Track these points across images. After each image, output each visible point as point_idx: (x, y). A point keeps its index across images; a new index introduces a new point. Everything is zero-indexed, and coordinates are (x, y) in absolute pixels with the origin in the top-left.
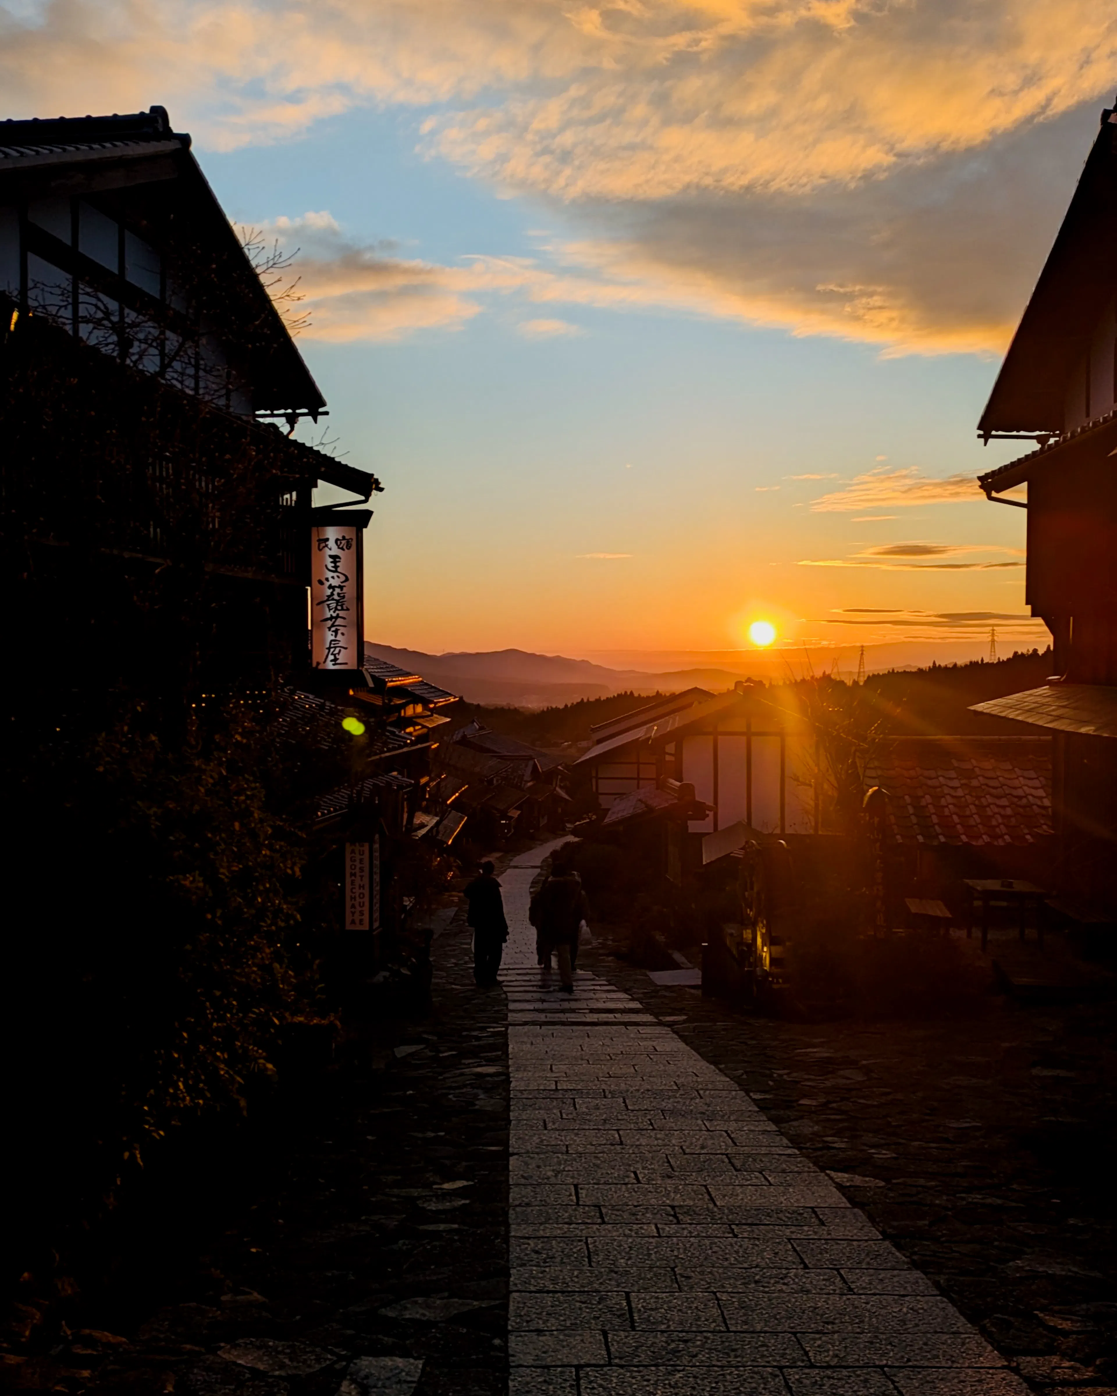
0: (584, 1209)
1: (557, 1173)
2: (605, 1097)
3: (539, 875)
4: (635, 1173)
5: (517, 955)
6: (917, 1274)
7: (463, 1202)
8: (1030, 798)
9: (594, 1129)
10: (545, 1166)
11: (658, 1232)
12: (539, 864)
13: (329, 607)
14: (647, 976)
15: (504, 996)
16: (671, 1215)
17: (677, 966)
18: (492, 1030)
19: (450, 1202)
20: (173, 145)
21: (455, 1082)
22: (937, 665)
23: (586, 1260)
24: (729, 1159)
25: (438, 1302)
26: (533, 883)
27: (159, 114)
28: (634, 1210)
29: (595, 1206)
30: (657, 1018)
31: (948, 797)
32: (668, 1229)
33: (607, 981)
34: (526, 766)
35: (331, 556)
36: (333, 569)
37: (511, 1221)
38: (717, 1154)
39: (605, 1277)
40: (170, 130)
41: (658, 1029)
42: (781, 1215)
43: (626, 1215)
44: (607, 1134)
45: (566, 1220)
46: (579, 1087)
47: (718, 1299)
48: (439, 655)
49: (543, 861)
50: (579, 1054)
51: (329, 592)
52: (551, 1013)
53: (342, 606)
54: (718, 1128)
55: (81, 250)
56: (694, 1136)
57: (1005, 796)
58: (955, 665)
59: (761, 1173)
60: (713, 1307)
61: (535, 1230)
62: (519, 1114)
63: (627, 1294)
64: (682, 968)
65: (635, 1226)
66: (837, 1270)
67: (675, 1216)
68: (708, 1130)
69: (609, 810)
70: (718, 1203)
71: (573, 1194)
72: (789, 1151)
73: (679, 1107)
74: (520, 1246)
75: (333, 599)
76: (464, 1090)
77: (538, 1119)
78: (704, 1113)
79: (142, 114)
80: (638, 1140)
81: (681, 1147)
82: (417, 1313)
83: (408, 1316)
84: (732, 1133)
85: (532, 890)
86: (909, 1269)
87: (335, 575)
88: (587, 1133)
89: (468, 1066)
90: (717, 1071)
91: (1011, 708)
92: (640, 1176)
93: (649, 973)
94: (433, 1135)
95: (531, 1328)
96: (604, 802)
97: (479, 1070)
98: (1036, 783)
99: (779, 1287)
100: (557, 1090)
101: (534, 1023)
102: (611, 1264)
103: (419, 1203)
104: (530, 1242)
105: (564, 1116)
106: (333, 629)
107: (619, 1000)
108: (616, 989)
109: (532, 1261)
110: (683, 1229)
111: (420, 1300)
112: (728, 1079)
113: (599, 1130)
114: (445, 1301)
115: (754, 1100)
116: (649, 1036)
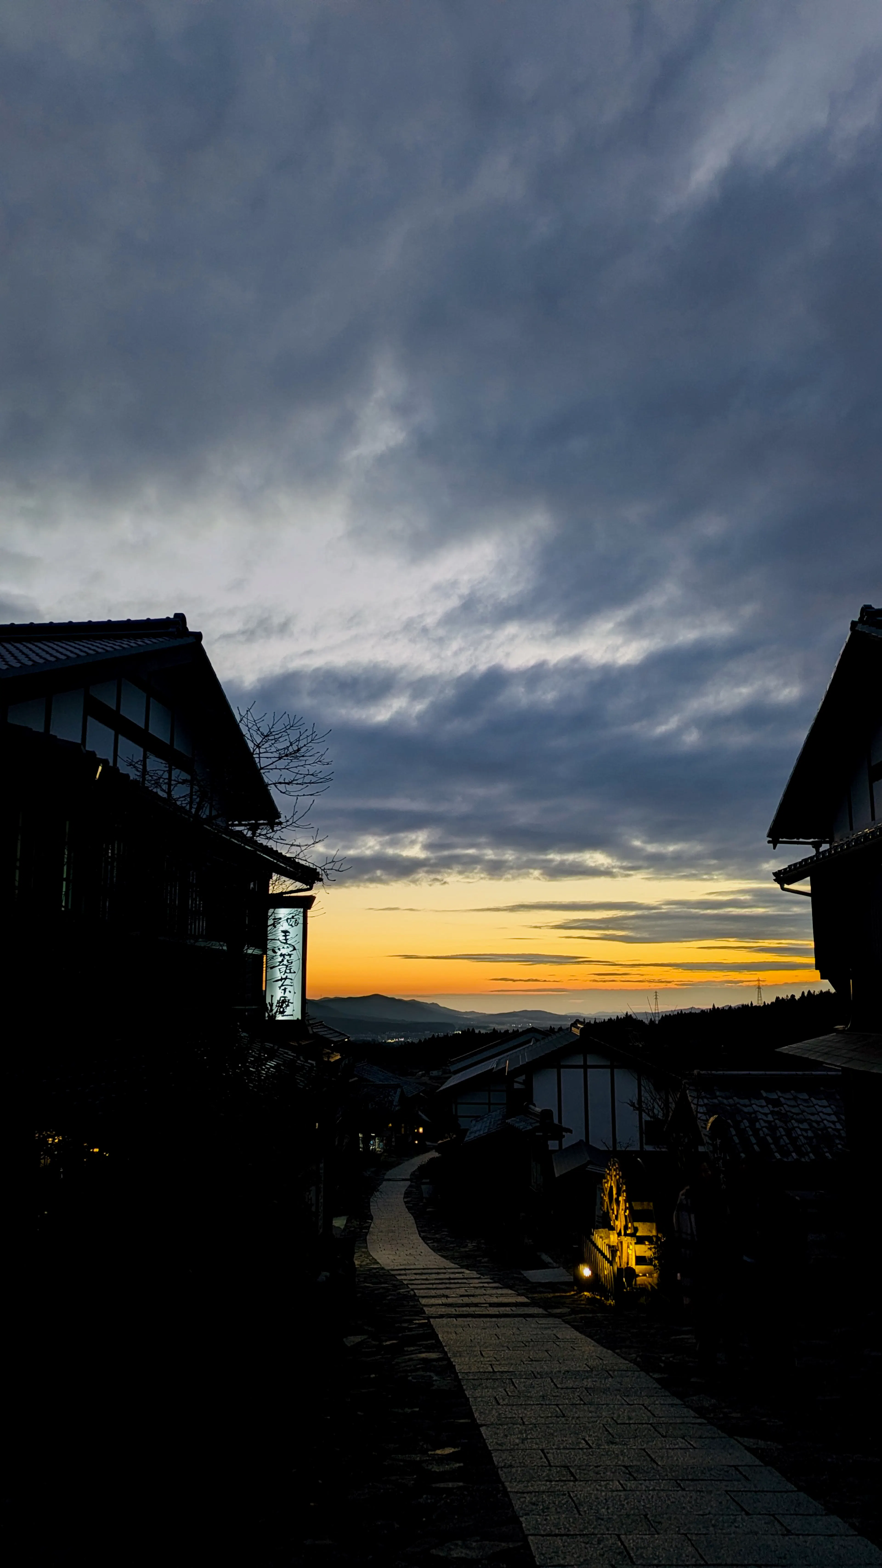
0: (557, 1469)
1: (523, 1441)
2: (536, 1378)
3: (410, 1186)
4: (584, 1439)
5: (407, 1257)
6: (835, 1519)
7: (458, 1465)
8: (825, 1122)
9: (537, 1404)
10: (511, 1435)
11: (623, 1487)
12: (409, 1177)
13: (280, 971)
14: (522, 1274)
15: (412, 1293)
16: (627, 1474)
17: (545, 1266)
18: (417, 1322)
19: (448, 1465)
20: (191, 640)
21: (407, 1366)
22: (716, 1007)
23: (575, 1510)
24: (654, 1427)
25: (474, 1544)
26: (405, 1193)
27: (180, 618)
28: (597, 1470)
29: (564, 1467)
30: (546, 1311)
31: (761, 1121)
32: (629, 1484)
33: (491, 1279)
34: (395, 1093)
35: (283, 932)
36: (285, 941)
37: (503, 1480)
38: (643, 1424)
39: (595, 1523)
40: (187, 629)
41: (551, 1320)
42: (712, 1472)
43: (592, 1474)
44: (549, 1408)
45: (546, 1478)
46: (511, 1370)
47: (689, 1539)
48: (316, 999)
49: (412, 1175)
50: (498, 1341)
51: (280, 959)
52: (459, 1307)
53: (290, 969)
54: (635, 1402)
55: (121, 713)
56: (619, 1409)
57: (805, 1120)
58: (730, 1007)
59: (683, 1438)
60: (688, 1546)
61: (525, 1486)
62: (473, 1392)
63: (618, 1536)
64: (548, 1267)
65: (602, 1482)
66: (773, 1515)
67: (630, 1474)
68: (628, 1404)
69: (467, 1130)
70: (659, 1463)
71: (543, 1456)
72: (699, 1421)
73: (598, 1385)
74: (519, 1499)
75: (283, 965)
76: (418, 1373)
77: (489, 1397)
78: (619, 1390)
79: (168, 618)
80: (576, 1413)
81: (612, 1418)
82: (462, 1553)
83: (455, 1556)
84: (649, 1406)
85: (405, 1200)
86: (826, 1515)
87: (286, 946)
88: (533, 1408)
89: (412, 1352)
90: (616, 1355)
91: (810, 1050)
92: (590, 1442)
93: (522, 1272)
94: (409, 1411)
95: (555, 1564)
96: (463, 1123)
97: (423, 1355)
98: (828, 1110)
99: (733, 1529)
100: (494, 1372)
101: (449, 1316)
102: (596, 1513)
103: (424, 1465)
104: (525, 1495)
105: (510, 1394)
106: (283, 988)
107: (507, 1295)
108: (500, 1286)
109: (533, 1511)
110: (641, 1484)
111: (460, 1543)
112: (627, 1362)
113: (542, 1405)
114: (479, 1543)
115: (654, 1379)
116: (546, 1326)
